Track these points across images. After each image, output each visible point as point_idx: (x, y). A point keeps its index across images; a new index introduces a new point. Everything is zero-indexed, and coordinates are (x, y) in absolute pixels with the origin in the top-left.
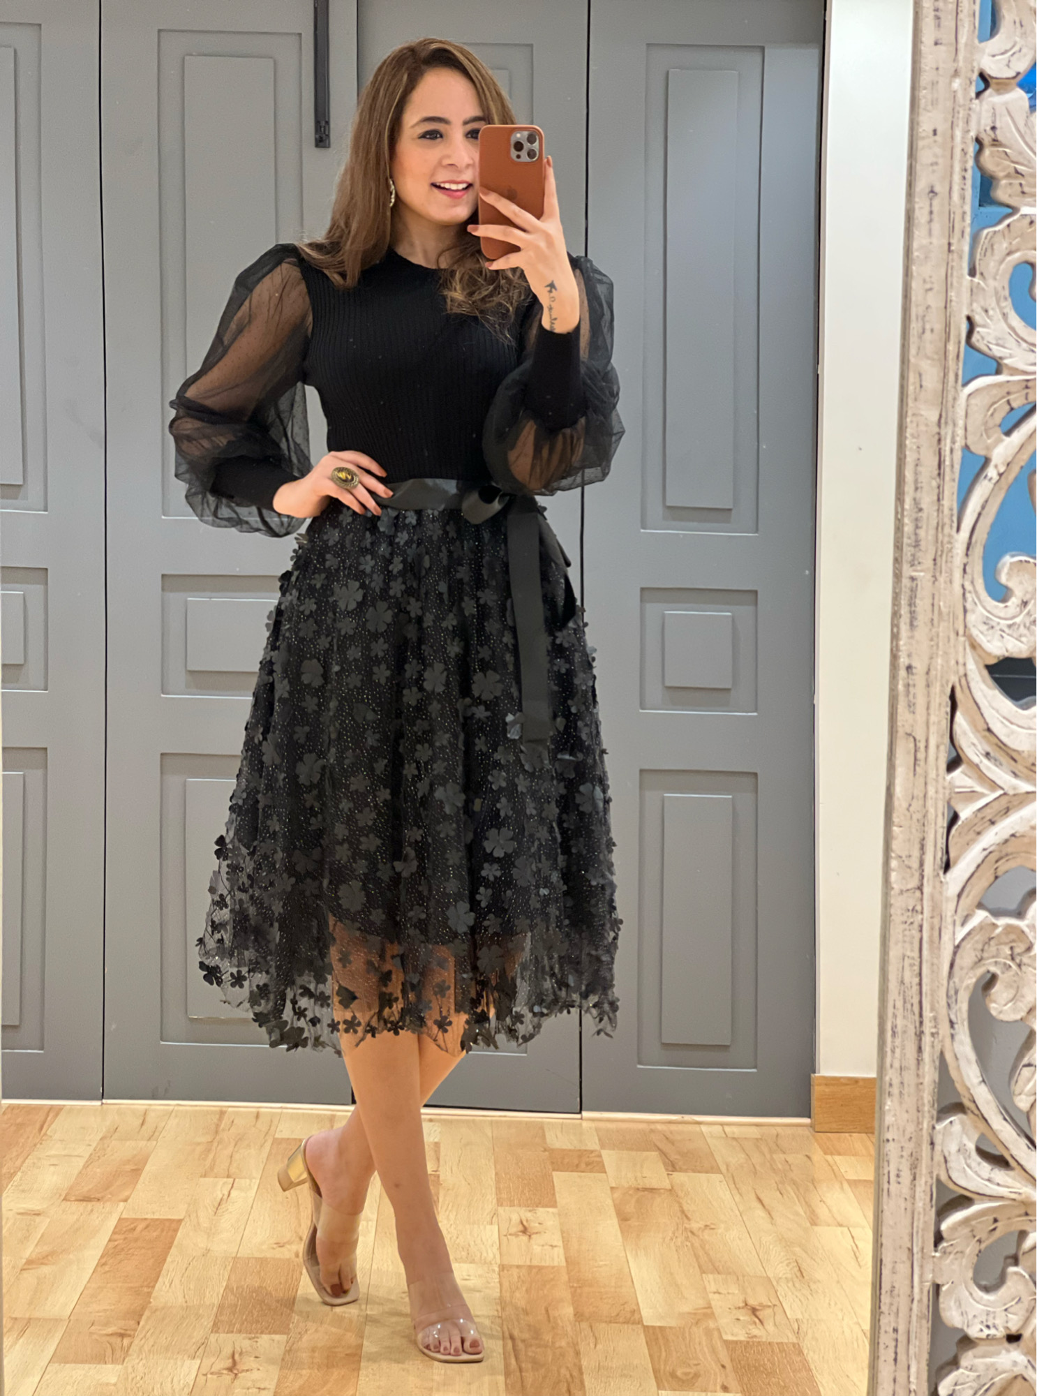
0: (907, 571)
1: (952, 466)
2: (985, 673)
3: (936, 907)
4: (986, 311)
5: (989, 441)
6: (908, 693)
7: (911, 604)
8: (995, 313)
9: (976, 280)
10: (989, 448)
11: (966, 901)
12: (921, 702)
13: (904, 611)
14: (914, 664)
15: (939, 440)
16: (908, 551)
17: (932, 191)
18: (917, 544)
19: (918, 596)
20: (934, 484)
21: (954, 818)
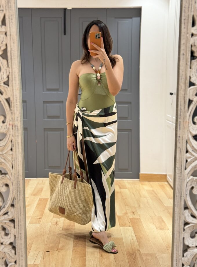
0: (179, 120)
1: (187, 102)
2: (192, 137)
3: (184, 176)
4: (193, 75)
5: (193, 97)
6: (179, 141)
7: (180, 125)
8: (194, 75)
9: (191, 70)
10: (193, 99)
11: (189, 175)
12: (181, 142)
13: (178, 127)
14: (180, 136)
15: (185, 98)
16: (179, 116)
17: (183, 54)
18: (181, 115)
19: (181, 124)
20: (184, 105)
21: (187, 161)
